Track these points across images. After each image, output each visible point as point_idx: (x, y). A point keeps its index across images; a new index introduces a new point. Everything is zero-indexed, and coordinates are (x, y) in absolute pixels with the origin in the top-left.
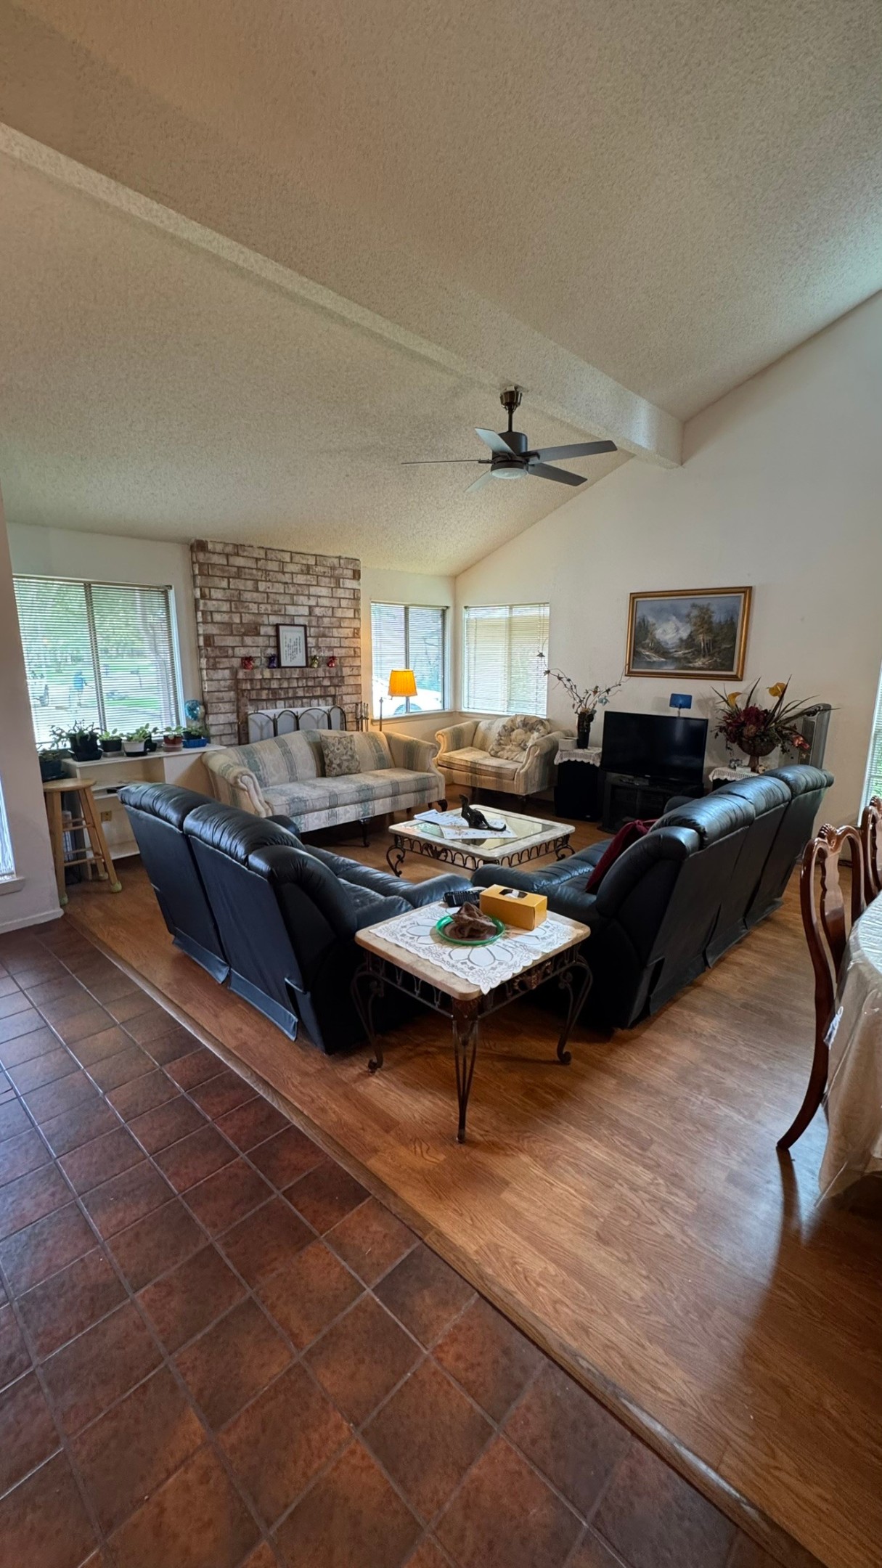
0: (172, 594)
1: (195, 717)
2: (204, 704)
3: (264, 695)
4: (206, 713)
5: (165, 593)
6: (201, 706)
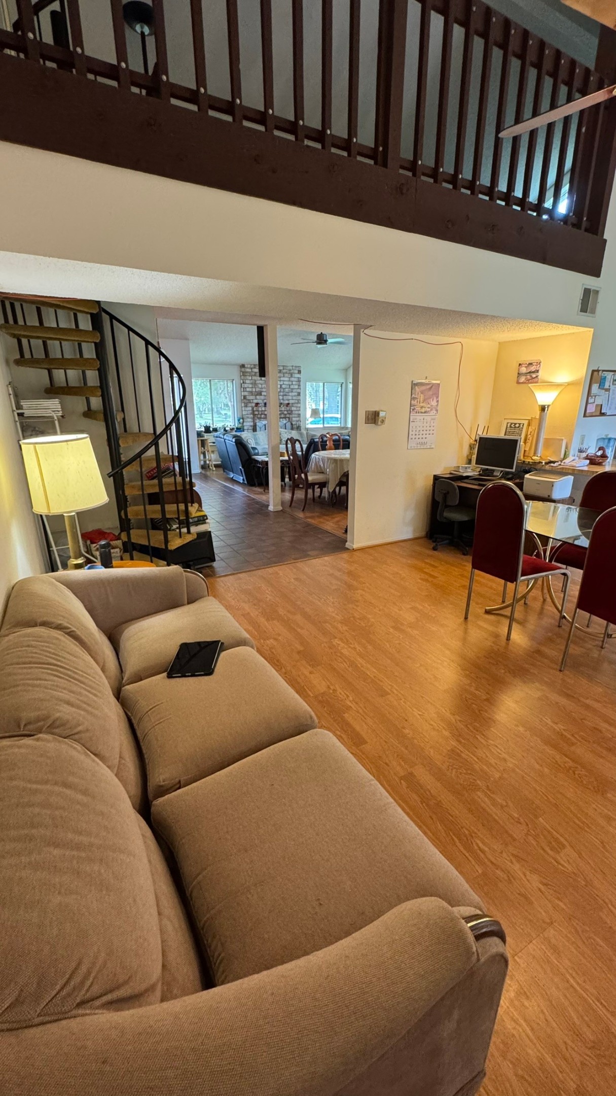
0: (234, 382)
1: (240, 423)
2: (243, 419)
3: (263, 416)
4: (243, 422)
5: (233, 382)
6: (242, 419)
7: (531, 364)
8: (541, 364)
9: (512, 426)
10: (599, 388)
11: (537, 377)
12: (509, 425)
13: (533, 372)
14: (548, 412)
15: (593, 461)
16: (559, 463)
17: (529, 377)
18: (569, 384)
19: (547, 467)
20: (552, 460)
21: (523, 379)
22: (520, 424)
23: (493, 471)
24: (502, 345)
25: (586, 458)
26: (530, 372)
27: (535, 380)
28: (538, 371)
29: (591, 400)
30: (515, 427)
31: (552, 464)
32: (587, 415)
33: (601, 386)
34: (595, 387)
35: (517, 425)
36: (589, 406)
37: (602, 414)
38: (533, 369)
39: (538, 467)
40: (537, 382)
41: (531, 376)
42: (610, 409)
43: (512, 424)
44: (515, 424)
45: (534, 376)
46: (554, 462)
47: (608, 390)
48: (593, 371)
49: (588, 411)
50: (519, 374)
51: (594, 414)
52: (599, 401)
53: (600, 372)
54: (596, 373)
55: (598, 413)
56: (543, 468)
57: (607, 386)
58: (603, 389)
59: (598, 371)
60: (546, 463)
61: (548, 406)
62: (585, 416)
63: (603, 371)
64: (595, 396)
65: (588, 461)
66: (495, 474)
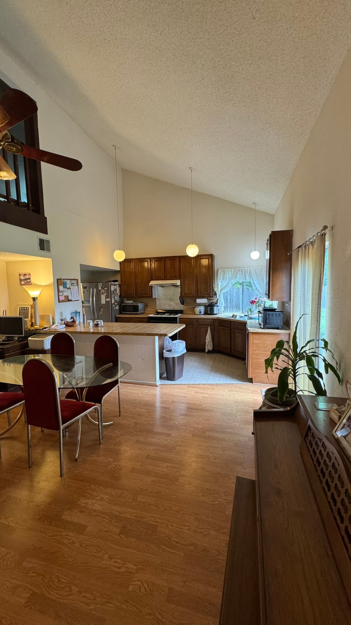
7: (25, 275)
8: (31, 275)
9: (23, 309)
10: (64, 287)
11: (30, 281)
12: (21, 308)
13: (28, 279)
14: (38, 301)
15: (67, 325)
16: (48, 328)
17: (26, 281)
18: (46, 286)
19: (42, 331)
20: (46, 326)
21: (23, 283)
22: (27, 308)
23: (13, 337)
24: (7, 263)
25: (65, 324)
26: (26, 279)
27: (30, 283)
28: (30, 279)
29: (60, 294)
30: (24, 310)
31: (44, 330)
32: (60, 301)
33: (65, 286)
34: (61, 288)
35: (25, 309)
36: (60, 297)
37: (70, 300)
38: (27, 277)
39: (38, 332)
40: (31, 285)
41: (27, 281)
42: (73, 298)
43: (22, 308)
44: (24, 308)
45: (28, 281)
46: (45, 328)
47: (70, 288)
48: (57, 279)
49: (60, 299)
50: (21, 280)
51: (65, 301)
52: (65, 294)
53: (62, 280)
54: (59, 281)
55: (67, 300)
56: (40, 332)
57: (68, 286)
58: (66, 288)
59: (61, 279)
60: (42, 329)
61: (37, 298)
62: (59, 302)
63: (64, 279)
64: (63, 292)
65: (65, 325)
66: (14, 339)
